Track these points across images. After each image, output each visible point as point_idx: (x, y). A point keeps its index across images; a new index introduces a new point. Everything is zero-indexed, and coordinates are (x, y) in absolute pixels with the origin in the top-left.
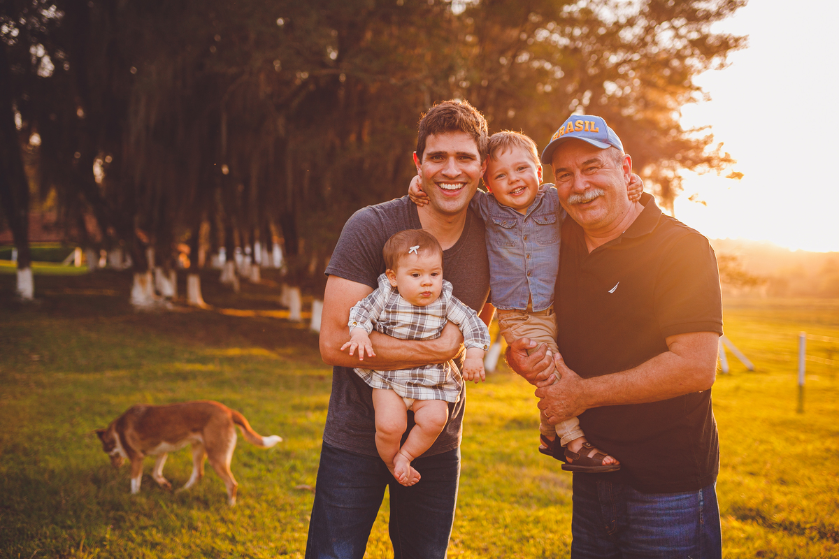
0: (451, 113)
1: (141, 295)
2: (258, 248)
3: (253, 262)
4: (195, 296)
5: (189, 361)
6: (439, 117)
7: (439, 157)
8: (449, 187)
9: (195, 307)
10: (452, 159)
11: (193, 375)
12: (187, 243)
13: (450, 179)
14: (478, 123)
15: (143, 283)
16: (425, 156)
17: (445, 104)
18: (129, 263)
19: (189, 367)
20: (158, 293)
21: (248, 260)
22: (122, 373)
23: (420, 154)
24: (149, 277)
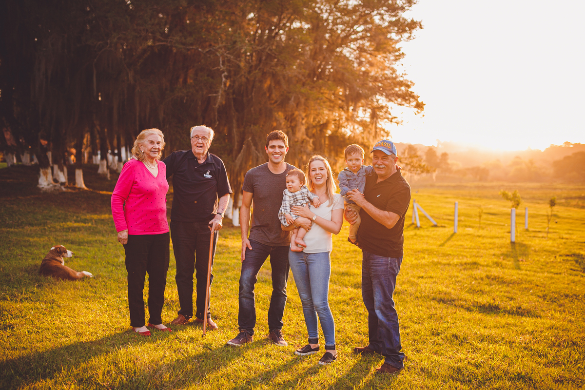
0: (277, 134)
1: (45, 182)
2: (123, 150)
3: (120, 160)
4: (80, 182)
5: (76, 221)
6: (273, 135)
7: (273, 147)
8: (276, 156)
9: (80, 189)
10: (277, 147)
11: (79, 229)
12: (75, 147)
13: (276, 153)
14: (284, 137)
15: (46, 174)
16: (269, 147)
17: (275, 131)
18: (36, 161)
19: (76, 225)
20: (56, 181)
21: (116, 158)
22: (35, 228)
23: (267, 147)
24: (49, 171)
